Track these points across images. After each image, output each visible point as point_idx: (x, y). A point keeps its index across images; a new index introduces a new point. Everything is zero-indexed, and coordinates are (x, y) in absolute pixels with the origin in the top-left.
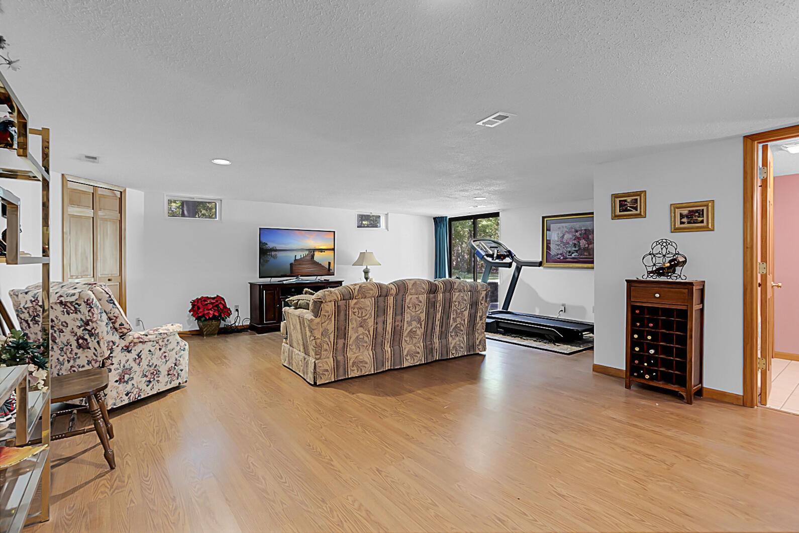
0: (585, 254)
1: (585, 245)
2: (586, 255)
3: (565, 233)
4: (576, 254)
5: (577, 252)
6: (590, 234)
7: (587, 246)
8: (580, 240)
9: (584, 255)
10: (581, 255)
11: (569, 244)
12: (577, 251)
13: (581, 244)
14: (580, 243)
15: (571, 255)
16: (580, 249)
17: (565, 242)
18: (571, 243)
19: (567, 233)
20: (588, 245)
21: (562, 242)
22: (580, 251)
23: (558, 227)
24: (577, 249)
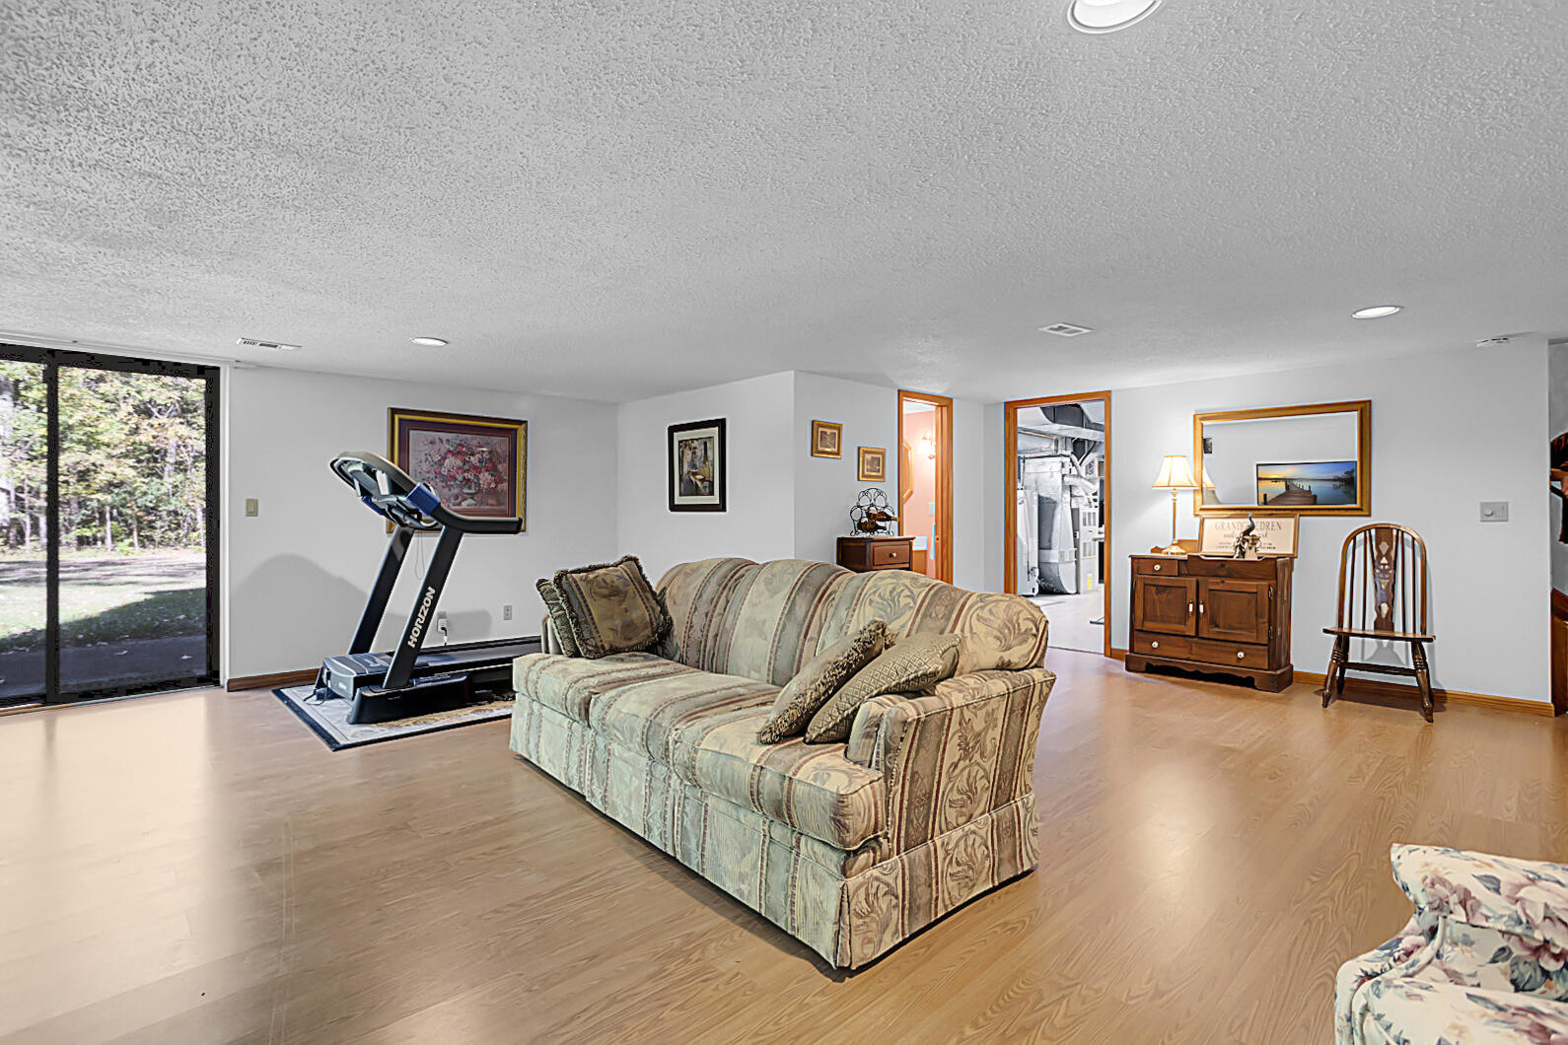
0: (490, 502)
1: (489, 484)
2: (492, 505)
3: (446, 454)
4: (470, 501)
5: (473, 498)
6: (500, 463)
7: (493, 485)
8: (480, 473)
9: (487, 504)
10: (482, 503)
11: (455, 479)
12: (472, 496)
13: (481, 482)
14: (479, 479)
15: (460, 504)
16: (479, 491)
17: (446, 474)
18: (460, 478)
19: (449, 455)
20: (497, 483)
21: (438, 474)
22: (479, 495)
23: (430, 439)
24: (473, 491)
